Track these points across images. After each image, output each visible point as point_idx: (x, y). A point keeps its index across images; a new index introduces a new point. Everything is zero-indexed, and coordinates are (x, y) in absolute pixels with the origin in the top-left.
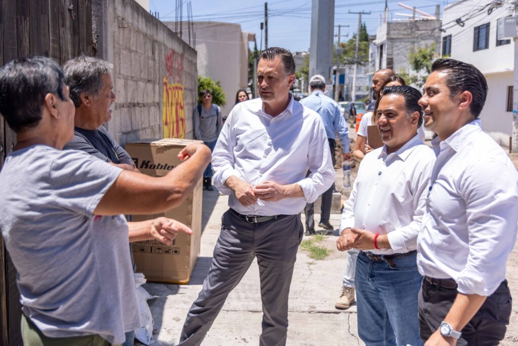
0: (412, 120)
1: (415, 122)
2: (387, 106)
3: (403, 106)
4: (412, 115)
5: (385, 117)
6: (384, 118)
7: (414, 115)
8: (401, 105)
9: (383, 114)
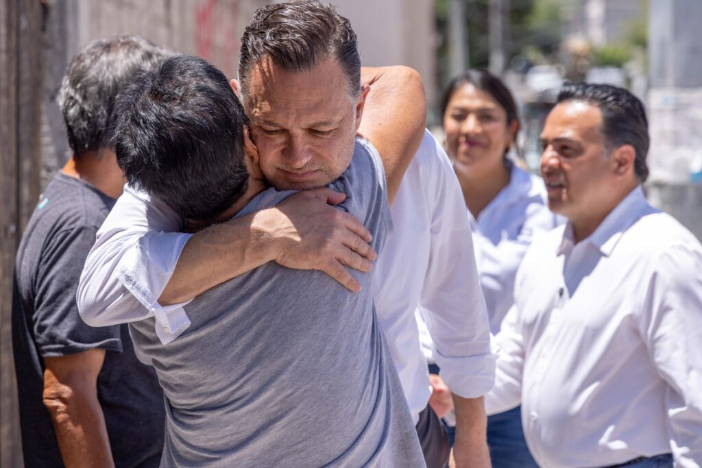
0: (616, 165)
1: (622, 169)
2: (559, 129)
3: (597, 132)
4: (617, 154)
5: (555, 154)
6: (552, 157)
7: (622, 153)
8: (592, 129)
9: (550, 147)
